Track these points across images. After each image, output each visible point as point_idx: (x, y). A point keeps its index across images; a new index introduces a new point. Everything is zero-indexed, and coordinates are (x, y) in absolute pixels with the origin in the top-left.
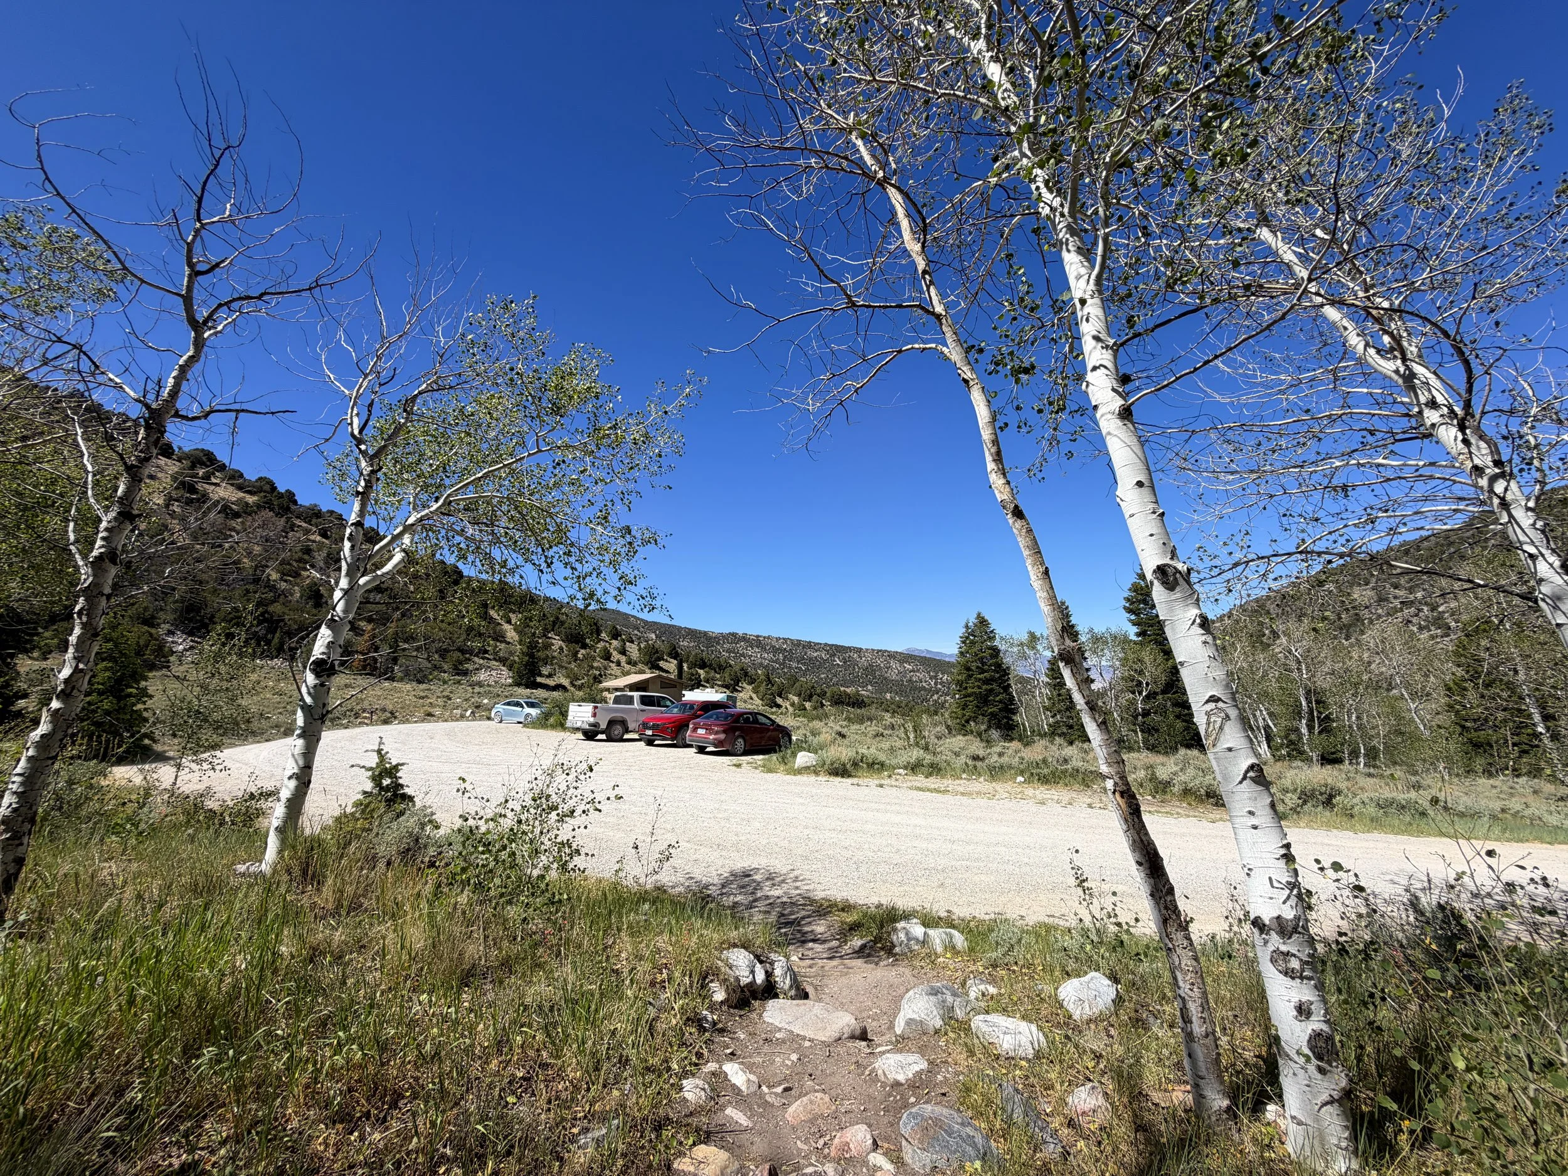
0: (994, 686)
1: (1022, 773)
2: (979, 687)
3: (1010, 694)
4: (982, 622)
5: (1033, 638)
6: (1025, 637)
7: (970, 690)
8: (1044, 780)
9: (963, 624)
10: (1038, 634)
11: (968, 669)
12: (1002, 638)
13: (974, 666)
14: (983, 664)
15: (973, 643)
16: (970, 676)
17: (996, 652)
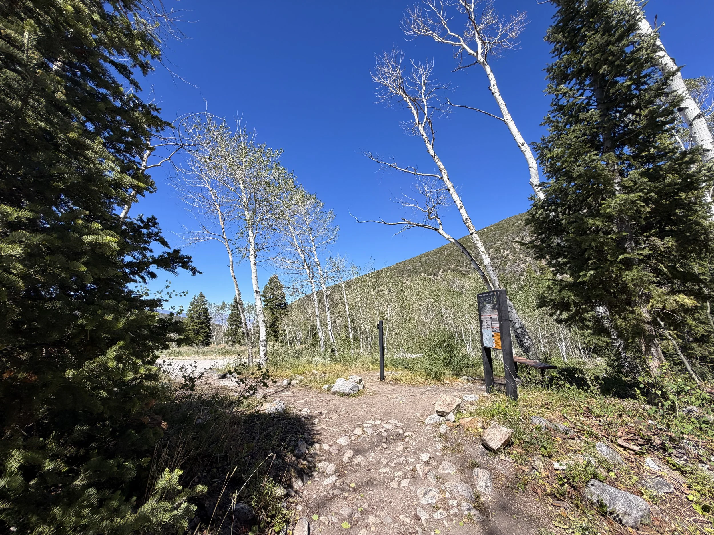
0: (204, 325)
1: (216, 352)
2: (196, 326)
3: (210, 329)
4: (202, 297)
5: (224, 305)
6: (220, 305)
7: (191, 328)
8: (223, 354)
9: (193, 297)
10: (227, 304)
11: (192, 318)
12: (210, 305)
13: (194, 316)
14: (200, 315)
15: (196, 306)
16: (192, 321)
17: (206, 310)
